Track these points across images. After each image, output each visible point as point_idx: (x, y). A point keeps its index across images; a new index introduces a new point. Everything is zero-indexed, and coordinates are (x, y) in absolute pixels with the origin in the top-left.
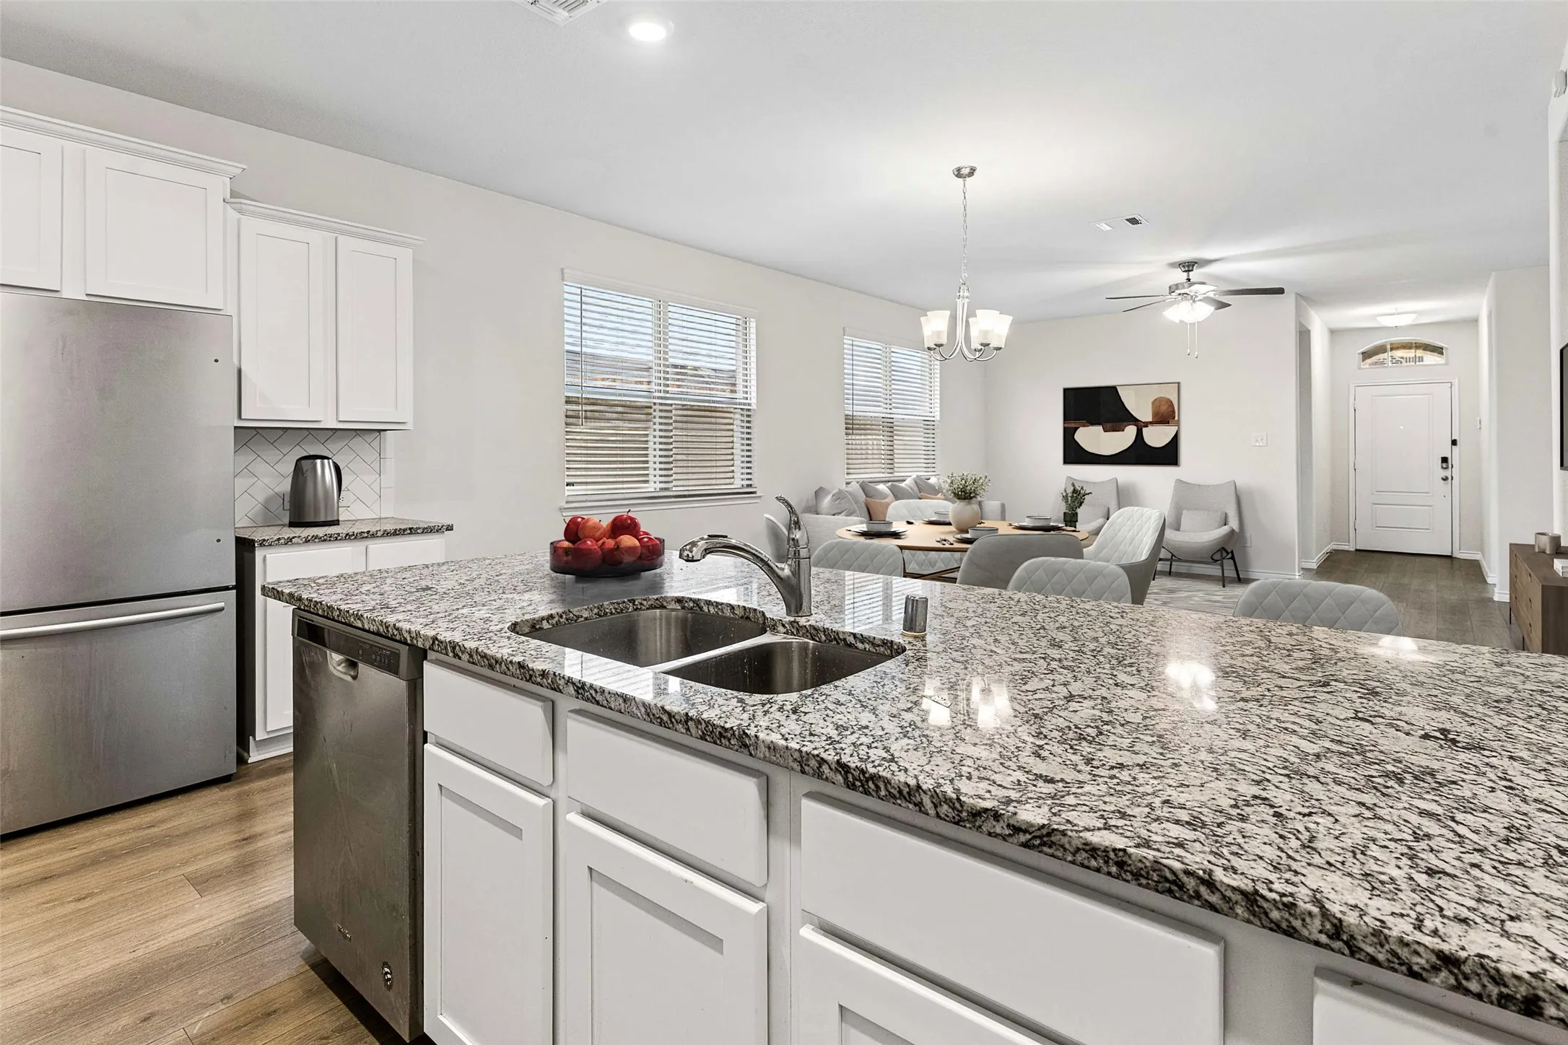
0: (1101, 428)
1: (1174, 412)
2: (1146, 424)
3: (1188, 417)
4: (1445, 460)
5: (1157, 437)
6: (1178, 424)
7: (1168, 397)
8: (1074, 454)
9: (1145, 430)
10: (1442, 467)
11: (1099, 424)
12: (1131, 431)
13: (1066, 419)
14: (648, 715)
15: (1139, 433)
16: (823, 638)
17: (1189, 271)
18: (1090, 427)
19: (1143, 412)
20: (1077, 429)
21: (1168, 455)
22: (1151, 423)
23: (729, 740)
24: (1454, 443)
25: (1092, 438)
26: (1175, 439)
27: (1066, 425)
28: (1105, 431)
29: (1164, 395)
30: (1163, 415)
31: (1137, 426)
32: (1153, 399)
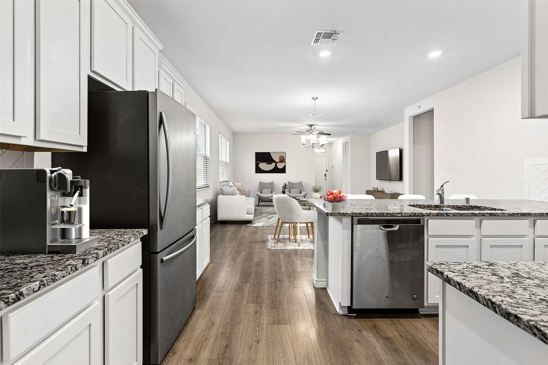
0: (266, 163)
1: (284, 159)
2: (278, 163)
3: (287, 160)
5: (280, 166)
6: (285, 162)
8: (258, 170)
10: (325, 176)
11: (265, 162)
12: (274, 164)
13: (256, 161)
14: (509, 215)
15: (276, 165)
16: (456, 207)
17: (311, 127)
18: (263, 163)
19: (277, 160)
20: (259, 163)
21: (283, 170)
22: (279, 162)
23: (527, 215)
25: (263, 166)
26: (285, 166)
27: (256, 163)
28: (267, 164)
29: (282, 155)
30: (282, 160)
31: (275, 163)
32: (280, 156)
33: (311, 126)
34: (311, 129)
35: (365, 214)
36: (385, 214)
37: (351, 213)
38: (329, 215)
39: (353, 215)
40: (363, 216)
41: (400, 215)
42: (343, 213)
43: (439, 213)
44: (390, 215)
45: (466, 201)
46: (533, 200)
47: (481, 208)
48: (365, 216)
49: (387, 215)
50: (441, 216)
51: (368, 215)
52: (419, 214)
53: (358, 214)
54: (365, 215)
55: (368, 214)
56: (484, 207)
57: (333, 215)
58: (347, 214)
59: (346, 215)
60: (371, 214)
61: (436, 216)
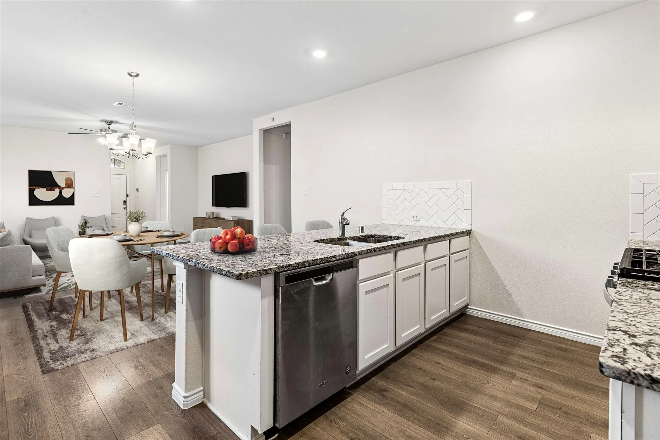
0: (45, 189)
1: (73, 183)
2: (63, 188)
3: (77, 185)
4: (125, 201)
5: (67, 194)
6: (74, 188)
7: (71, 177)
8: (34, 201)
9: (62, 190)
10: (124, 204)
11: (44, 187)
12: (57, 191)
13: (30, 184)
15: (60, 192)
17: (109, 125)
18: (41, 189)
19: (62, 184)
20: (35, 189)
21: (70, 201)
22: (65, 188)
24: (127, 196)
25: (41, 193)
26: (73, 194)
27: (30, 187)
29: (69, 177)
30: (69, 185)
31: (59, 190)
32: (65, 178)
33: (110, 123)
34: (109, 128)
35: (296, 265)
36: (319, 260)
37: (277, 268)
38: (243, 277)
39: (279, 269)
40: (293, 269)
41: (334, 259)
42: (266, 270)
43: (368, 249)
44: (324, 261)
45: (361, 229)
46: (390, 223)
47: (376, 236)
48: (296, 269)
49: (320, 262)
50: (370, 253)
51: (300, 267)
52: (352, 254)
53: (286, 267)
54: (296, 267)
55: (299, 265)
56: (379, 235)
57: (251, 276)
58: (271, 270)
59: (269, 272)
60: (303, 264)
61: (366, 253)
